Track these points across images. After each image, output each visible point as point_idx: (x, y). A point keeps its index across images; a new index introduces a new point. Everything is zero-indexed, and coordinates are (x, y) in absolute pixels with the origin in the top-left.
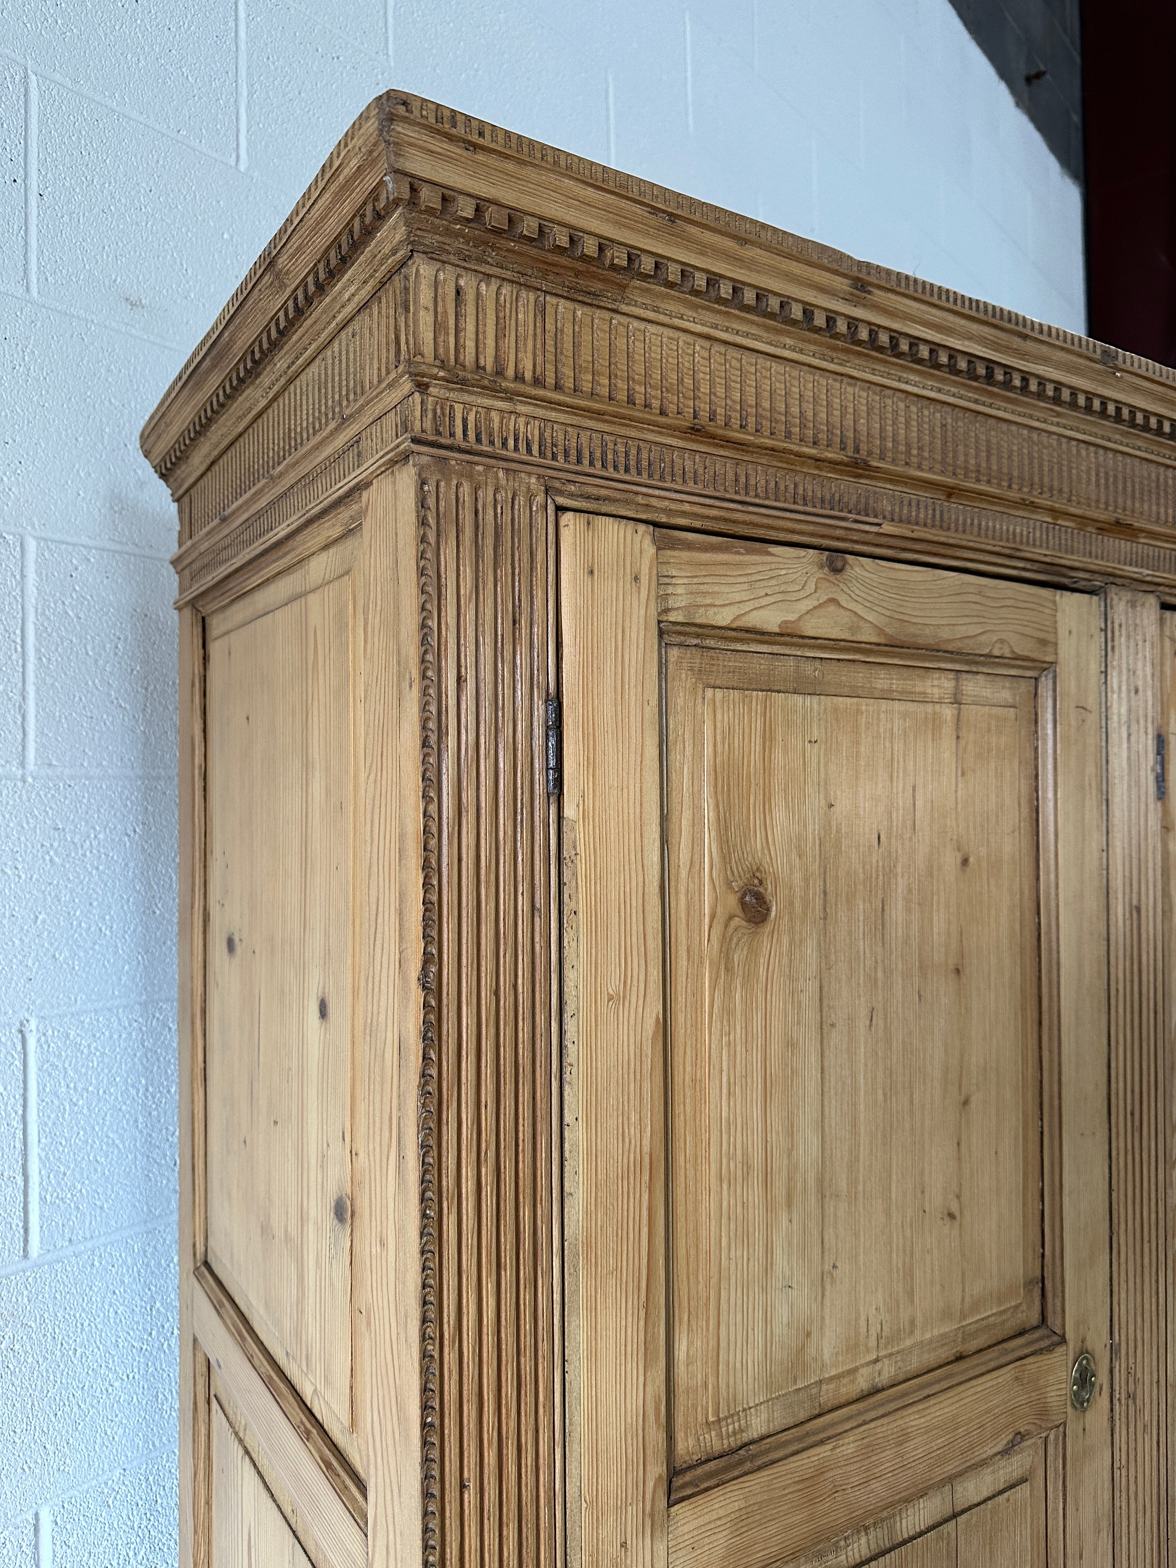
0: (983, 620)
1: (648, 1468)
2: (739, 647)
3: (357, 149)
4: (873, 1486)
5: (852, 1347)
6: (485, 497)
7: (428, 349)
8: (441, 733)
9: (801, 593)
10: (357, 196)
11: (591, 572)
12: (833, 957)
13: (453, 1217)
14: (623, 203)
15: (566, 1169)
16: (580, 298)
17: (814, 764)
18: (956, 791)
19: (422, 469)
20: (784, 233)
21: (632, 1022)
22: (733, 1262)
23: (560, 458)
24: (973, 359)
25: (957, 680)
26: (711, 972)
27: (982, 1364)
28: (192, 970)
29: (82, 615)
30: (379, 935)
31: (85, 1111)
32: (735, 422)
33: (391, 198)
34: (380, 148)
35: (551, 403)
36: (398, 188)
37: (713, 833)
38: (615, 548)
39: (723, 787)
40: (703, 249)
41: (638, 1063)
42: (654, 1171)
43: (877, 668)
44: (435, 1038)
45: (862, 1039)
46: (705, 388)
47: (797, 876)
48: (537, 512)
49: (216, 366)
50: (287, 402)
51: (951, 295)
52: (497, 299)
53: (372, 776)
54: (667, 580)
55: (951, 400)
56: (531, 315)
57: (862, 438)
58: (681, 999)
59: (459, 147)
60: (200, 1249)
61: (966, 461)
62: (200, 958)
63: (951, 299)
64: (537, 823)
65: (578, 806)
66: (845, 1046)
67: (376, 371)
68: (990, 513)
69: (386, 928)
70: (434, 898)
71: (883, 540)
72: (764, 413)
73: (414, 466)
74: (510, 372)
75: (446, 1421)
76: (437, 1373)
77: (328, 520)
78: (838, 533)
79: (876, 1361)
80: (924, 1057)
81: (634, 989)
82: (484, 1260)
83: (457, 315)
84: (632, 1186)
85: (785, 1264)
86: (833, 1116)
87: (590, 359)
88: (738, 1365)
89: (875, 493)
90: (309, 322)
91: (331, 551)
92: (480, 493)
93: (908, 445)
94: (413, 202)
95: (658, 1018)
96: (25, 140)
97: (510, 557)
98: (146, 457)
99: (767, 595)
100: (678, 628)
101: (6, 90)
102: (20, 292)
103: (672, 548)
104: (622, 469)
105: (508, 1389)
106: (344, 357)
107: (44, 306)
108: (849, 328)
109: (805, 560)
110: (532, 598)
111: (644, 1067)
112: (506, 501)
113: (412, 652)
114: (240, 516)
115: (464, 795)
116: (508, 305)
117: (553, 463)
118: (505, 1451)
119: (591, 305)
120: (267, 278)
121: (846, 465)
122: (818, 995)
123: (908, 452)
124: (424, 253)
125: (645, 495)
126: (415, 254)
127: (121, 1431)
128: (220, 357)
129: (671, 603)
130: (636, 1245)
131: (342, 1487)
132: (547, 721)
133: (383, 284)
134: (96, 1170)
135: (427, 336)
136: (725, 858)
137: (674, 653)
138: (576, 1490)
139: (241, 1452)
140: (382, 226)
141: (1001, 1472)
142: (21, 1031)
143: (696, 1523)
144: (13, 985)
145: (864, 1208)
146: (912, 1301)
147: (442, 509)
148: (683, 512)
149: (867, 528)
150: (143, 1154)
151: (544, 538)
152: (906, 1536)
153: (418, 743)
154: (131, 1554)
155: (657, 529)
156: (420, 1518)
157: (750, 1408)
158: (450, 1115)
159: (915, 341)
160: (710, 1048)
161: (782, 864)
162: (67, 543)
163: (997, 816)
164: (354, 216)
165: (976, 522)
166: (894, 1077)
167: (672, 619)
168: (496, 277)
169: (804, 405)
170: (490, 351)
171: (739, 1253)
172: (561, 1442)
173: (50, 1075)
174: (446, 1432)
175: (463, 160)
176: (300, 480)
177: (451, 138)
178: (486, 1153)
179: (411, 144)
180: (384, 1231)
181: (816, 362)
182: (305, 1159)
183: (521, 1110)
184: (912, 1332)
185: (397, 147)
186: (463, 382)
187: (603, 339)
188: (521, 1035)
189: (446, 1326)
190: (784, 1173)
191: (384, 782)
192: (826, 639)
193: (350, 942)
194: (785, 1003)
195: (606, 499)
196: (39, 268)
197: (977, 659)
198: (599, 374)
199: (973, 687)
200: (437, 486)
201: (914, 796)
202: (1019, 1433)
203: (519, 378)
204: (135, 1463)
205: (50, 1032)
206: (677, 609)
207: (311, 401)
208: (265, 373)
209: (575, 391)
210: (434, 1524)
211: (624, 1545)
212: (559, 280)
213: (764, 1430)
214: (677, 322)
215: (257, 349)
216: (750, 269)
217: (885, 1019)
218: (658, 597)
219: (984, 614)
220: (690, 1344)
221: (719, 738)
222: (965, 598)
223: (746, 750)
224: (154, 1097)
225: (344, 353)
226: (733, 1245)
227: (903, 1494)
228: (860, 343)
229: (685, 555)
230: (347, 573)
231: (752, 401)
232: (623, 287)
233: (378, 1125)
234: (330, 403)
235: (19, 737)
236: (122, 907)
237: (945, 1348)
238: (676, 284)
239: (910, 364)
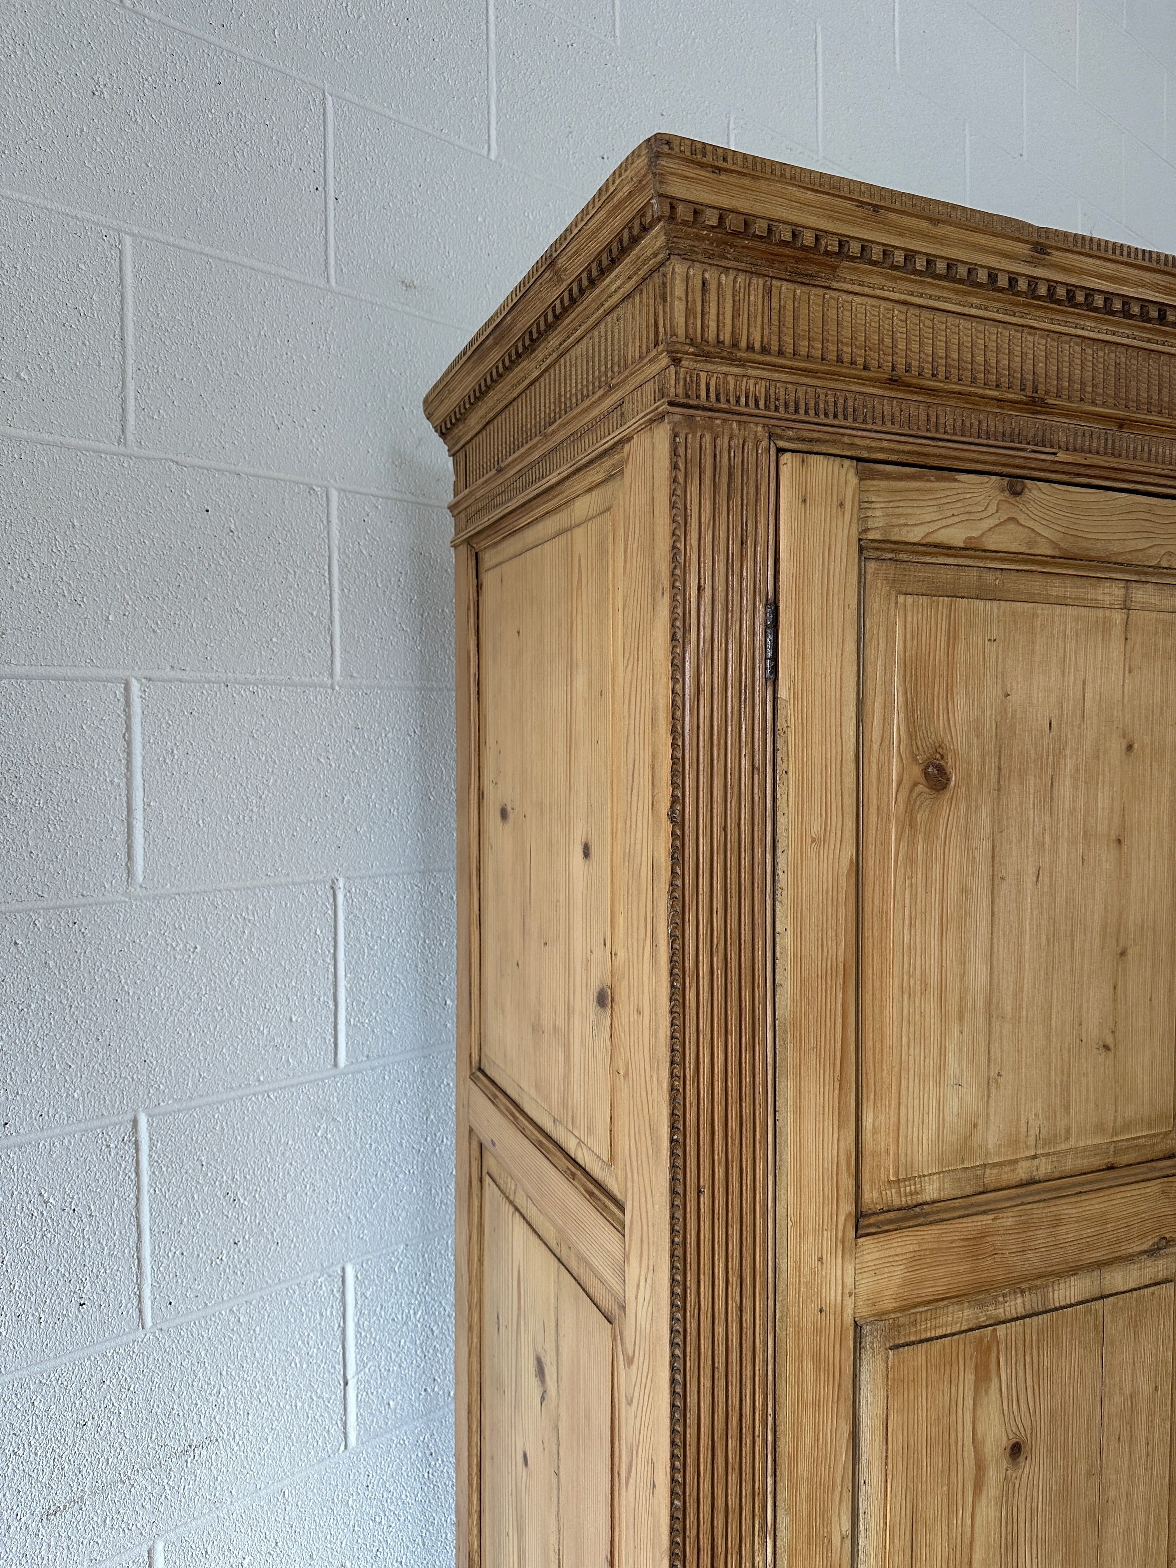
0: (1153, 535)
1: (841, 1205)
2: (928, 559)
3: (629, 178)
4: (1028, 1256)
5: (1014, 1142)
6: (722, 445)
7: (681, 331)
8: (686, 630)
9: (984, 513)
10: (627, 213)
11: (805, 501)
12: (1005, 822)
13: (693, 990)
14: (836, 201)
15: (778, 966)
16: (799, 280)
17: (993, 660)
18: (1123, 686)
19: (675, 425)
20: (972, 210)
21: (831, 860)
22: (911, 1058)
23: (782, 410)
24: (1146, 304)
25: (1127, 589)
26: (897, 828)
27: (1132, 1175)
28: (470, 838)
29: (373, 554)
30: (635, 787)
31: (379, 954)
32: (928, 372)
33: (656, 216)
34: (648, 179)
35: (775, 366)
36: (662, 208)
37: (901, 715)
38: (824, 481)
39: (911, 677)
40: (901, 232)
41: (835, 893)
42: (847, 976)
43: (1053, 577)
44: (680, 858)
45: (1029, 892)
46: (902, 345)
47: (975, 755)
48: (762, 454)
49: (497, 344)
50: (557, 372)
51: (1125, 248)
52: (734, 286)
53: (630, 667)
54: (867, 505)
55: (1126, 341)
56: (760, 297)
57: (1040, 380)
58: (871, 848)
59: (707, 171)
60: (475, 1057)
61: (1138, 394)
62: (476, 828)
63: (1125, 253)
64: (757, 701)
65: (790, 689)
66: (1013, 897)
67: (637, 349)
68: (1160, 440)
69: (642, 780)
70: (680, 755)
71: (1058, 467)
72: (953, 363)
73: (669, 423)
74: (743, 344)
75: (688, 1140)
76: (682, 1103)
77: (594, 469)
78: (1017, 461)
79: (1035, 1157)
80: (1085, 913)
81: (833, 835)
82: (715, 1025)
83: (703, 302)
84: (829, 986)
85: (956, 1066)
86: (1001, 952)
87: (807, 328)
88: (915, 1140)
89: (1052, 426)
90: (580, 309)
91: (594, 493)
92: (718, 442)
93: (1082, 383)
94: (672, 218)
95: (851, 859)
96: (324, 153)
97: (740, 491)
98: (428, 419)
99: (953, 515)
100: (876, 545)
101: (309, 112)
102: (322, 283)
103: (873, 479)
104: (831, 415)
105: (733, 1125)
106: (609, 337)
107: (340, 293)
108: (1029, 285)
109: (988, 485)
110: (756, 523)
111: (840, 896)
112: (738, 447)
113: (664, 568)
114: (515, 467)
115: (702, 678)
116: (742, 290)
117: (776, 414)
118: (730, 1171)
119: (808, 284)
120: (547, 274)
121: (1026, 404)
122: (990, 853)
123: (1083, 390)
124: (679, 255)
125: (850, 435)
126: (672, 257)
127: (404, 1214)
128: (502, 336)
129: (870, 524)
130: (832, 1030)
131: (603, 1207)
132: (766, 622)
133: (644, 279)
134: (387, 1003)
135: (680, 320)
136: (912, 735)
137: (872, 566)
138: (784, 1210)
139: (512, 1209)
140: (646, 235)
141: (1147, 1270)
142: (332, 888)
143: (877, 1255)
144: (327, 851)
145: (1027, 1030)
146: (1068, 1113)
147: (689, 456)
148: (881, 448)
149: (1043, 457)
150: (421, 994)
151: (767, 475)
152: (1057, 1305)
153: (669, 637)
154: (412, 1312)
155: (860, 464)
156: (668, 1208)
157: (925, 1176)
158: (690, 916)
159: (1090, 293)
160: (895, 888)
161: (962, 743)
162: (360, 493)
163: (1162, 709)
164: (624, 228)
165: (1146, 448)
166: (1057, 926)
167: (870, 537)
168: (733, 269)
169: (988, 354)
170: (728, 329)
171: (917, 1051)
172: (773, 1172)
173: (353, 924)
174: (688, 1148)
175: (710, 181)
176: (569, 437)
177: (701, 165)
178: (717, 946)
179: (672, 174)
180: (641, 1002)
181: (1000, 317)
182: (572, 966)
183: (743, 918)
184: (1067, 1139)
185: (661, 177)
186: (708, 355)
187: (818, 311)
188: (743, 862)
189: (687, 1070)
190: (957, 992)
191: (640, 670)
192: (1005, 552)
193: (610, 797)
194: (961, 858)
195: (818, 440)
196: (336, 262)
197: (1146, 569)
198: (814, 340)
199: (1140, 595)
200: (686, 438)
201: (1084, 689)
202: (1165, 1238)
203: (750, 348)
204: (414, 1242)
205: (353, 890)
206: (875, 529)
207: (579, 372)
208: (540, 348)
209: (794, 355)
210: (679, 1214)
211: (820, 1259)
212: (783, 267)
213: (935, 1196)
214: (879, 292)
215: (534, 330)
216: (942, 244)
217: (1051, 877)
218: (859, 519)
219: (1152, 530)
220: (875, 1117)
221: (909, 636)
222: (1135, 516)
223: (932, 646)
224: (430, 948)
225: (609, 333)
226: (912, 1045)
227: (1054, 1268)
228: (1039, 298)
229: (883, 484)
230: (608, 509)
231: (942, 353)
232: (834, 268)
233: (635, 925)
234: (597, 373)
235: (329, 653)
236: (406, 793)
237: (1098, 1158)
238: (879, 262)
239: (1087, 312)
